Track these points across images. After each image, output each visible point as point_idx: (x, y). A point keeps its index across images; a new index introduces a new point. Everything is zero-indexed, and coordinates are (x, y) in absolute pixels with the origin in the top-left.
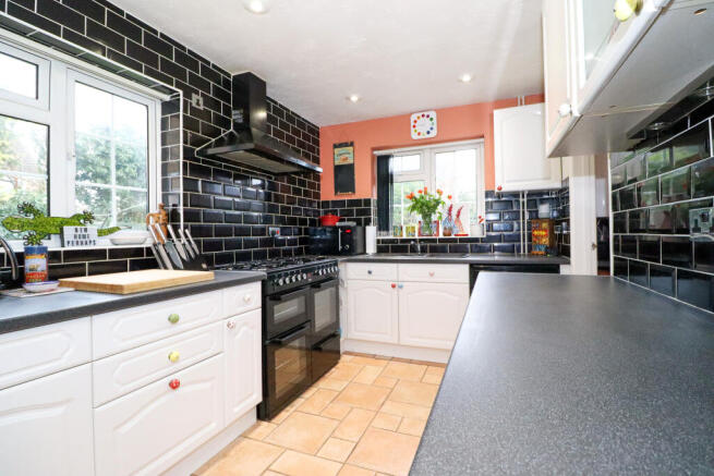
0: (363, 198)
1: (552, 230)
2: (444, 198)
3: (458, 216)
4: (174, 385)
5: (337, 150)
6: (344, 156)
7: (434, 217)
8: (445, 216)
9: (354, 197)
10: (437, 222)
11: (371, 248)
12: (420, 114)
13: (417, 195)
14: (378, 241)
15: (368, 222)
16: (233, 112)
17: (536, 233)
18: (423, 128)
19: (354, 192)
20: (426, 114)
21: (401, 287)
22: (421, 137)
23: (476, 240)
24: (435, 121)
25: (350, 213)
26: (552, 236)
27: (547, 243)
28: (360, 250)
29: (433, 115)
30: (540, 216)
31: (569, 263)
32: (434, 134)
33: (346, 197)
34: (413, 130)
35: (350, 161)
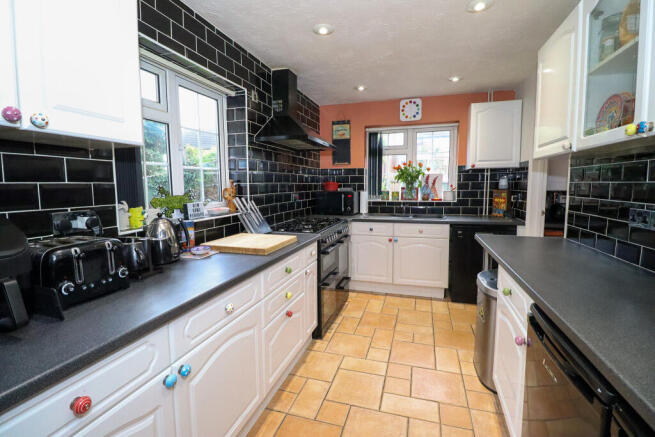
0: (357, 167)
1: (509, 199)
2: (424, 170)
3: (434, 184)
4: (289, 314)
5: (335, 127)
6: (342, 132)
7: (416, 185)
8: (423, 184)
9: (349, 167)
10: (417, 189)
11: (364, 209)
12: (408, 101)
13: (403, 167)
14: (369, 203)
15: (361, 188)
16: (273, 102)
17: (496, 200)
18: (410, 112)
19: (349, 162)
20: (413, 100)
21: (396, 241)
22: (408, 120)
23: (449, 204)
24: (420, 107)
25: (345, 180)
26: (509, 203)
27: (505, 208)
28: (356, 211)
29: (419, 101)
30: (500, 187)
31: (524, 224)
32: (419, 117)
33: (343, 166)
34: (401, 113)
35: (347, 137)
